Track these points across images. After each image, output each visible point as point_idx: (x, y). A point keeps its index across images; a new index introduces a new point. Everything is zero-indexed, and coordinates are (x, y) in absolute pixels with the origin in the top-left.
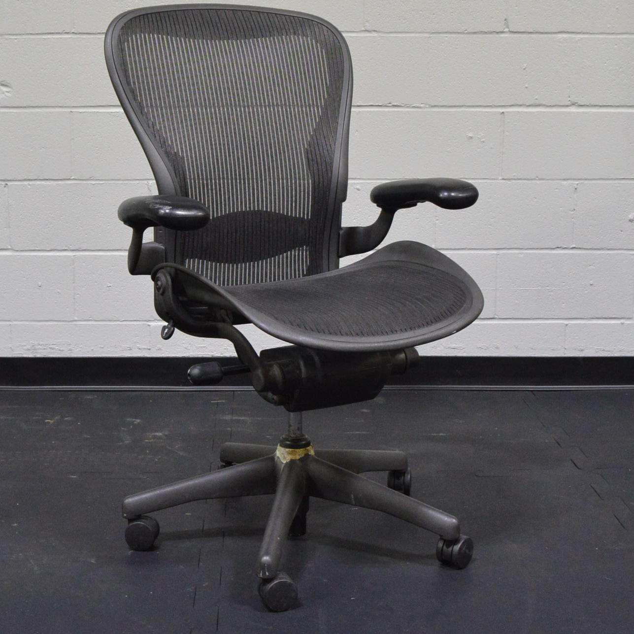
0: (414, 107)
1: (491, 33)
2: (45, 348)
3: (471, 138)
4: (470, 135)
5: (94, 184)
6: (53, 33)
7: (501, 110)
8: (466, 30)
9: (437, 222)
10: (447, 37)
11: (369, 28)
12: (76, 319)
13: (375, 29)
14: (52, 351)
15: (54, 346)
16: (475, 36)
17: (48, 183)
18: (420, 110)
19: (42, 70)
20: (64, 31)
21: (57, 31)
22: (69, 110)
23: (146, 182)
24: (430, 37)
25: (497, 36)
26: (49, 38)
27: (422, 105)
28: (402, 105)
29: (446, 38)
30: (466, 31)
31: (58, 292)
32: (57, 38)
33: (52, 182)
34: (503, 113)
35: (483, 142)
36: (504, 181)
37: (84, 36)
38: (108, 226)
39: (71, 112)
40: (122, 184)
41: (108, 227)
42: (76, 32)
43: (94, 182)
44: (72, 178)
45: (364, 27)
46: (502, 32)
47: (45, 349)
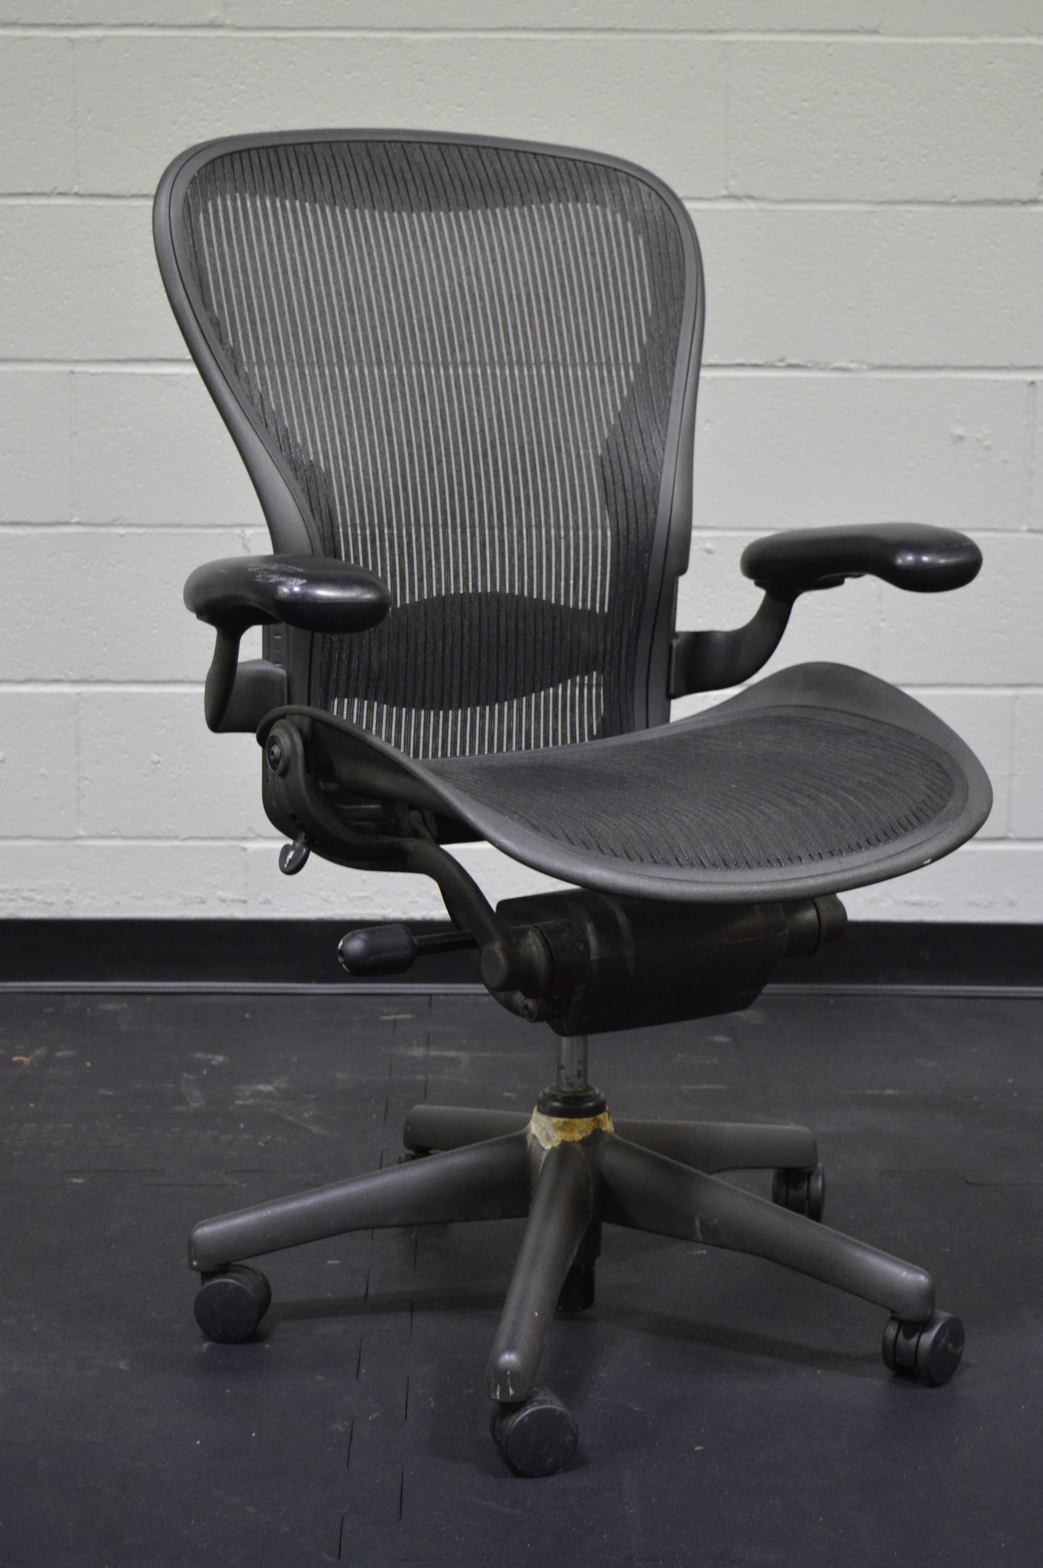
0: (835, 369)
1: (1010, 202)
2: (13, 897)
3: (961, 438)
4: (959, 431)
5: (122, 536)
6: (29, 194)
7: (1029, 377)
8: (954, 197)
9: (883, 624)
10: (910, 212)
11: (739, 192)
12: (82, 833)
13: (753, 194)
14: (29, 904)
15: (33, 894)
16: (975, 209)
17: (19, 531)
18: (847, 375)
19: (6, 278)
20: (55, 189)
21: (39, 190)
22: (67, 368)
23: (238, 531)
24: (872, 212)
25: (1023, 209)
26: (21, 206)
27: (852, 366)
28: (810, 365)
29: (909, 215)
30: (954, 200)
31: (43, 775)
32: (40, 206)
33: (29, 530)
34: (1033, 383)
35: (988, 448)
36: (1032, 535)
37: (101, 202)
38: (155, 628)
39: (72, 372)
40: (185, 535)
41: (155, 631)
42: (82, 192)
43: (122, 531)
44: (74, 520)
45: (727, 188)
46: (1035, 202)
47: (11, 900)
